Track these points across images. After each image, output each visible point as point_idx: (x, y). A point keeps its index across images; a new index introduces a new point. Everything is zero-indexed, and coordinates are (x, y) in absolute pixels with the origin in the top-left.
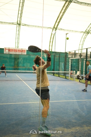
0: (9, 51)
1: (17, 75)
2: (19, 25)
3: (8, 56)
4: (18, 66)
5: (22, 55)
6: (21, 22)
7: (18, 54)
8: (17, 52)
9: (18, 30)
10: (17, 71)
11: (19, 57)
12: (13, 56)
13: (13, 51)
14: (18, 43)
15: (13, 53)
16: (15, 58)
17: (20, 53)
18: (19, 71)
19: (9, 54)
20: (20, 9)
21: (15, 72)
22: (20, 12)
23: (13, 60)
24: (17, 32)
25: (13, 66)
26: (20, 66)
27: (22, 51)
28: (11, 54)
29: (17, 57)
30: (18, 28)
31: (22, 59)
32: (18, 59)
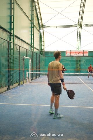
0: (70, 54)
1: (78, 77)
2: (80, 26)
3: (70, 59)
4: (80, 68)
5: (83, 56)
6: (82, 23)
7: (80, 56)
8: (79, 54)
9: (79, 31)
10: (79, 74)
11: (81, 59)
12: (75, 59)
13: (75, 53)
14: (80, 45)
15: (75, 56)
16: (76, 60)
17: (82, 55)
18: (81, 74)
19: (70, 56)
20: (82, 9)
21: (77, 75)
22: (81, 13)
23: (75, 63)
24: (79, 33)
25: (74, 69)
26: (83, 69)
27: (84, 53)
28: (72, 57)
29: (79, 59)
30: (79, 29)
31: (85, 62)
32: (80, 61)
